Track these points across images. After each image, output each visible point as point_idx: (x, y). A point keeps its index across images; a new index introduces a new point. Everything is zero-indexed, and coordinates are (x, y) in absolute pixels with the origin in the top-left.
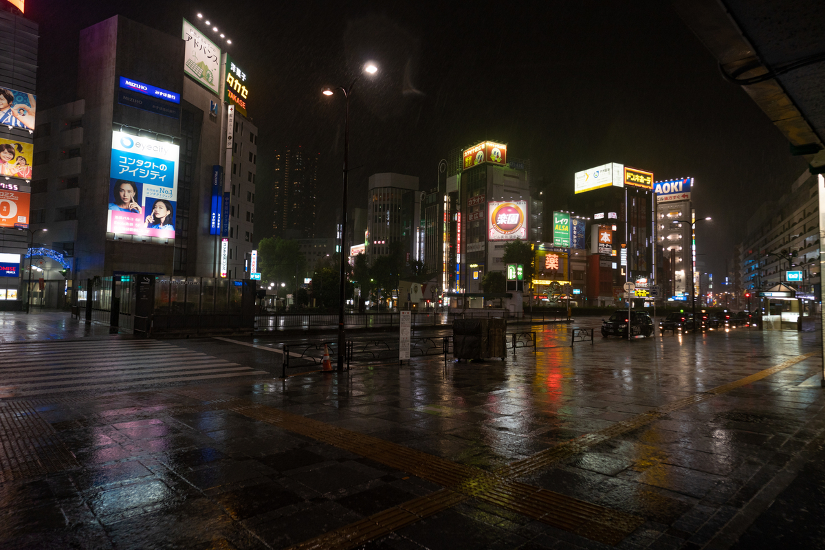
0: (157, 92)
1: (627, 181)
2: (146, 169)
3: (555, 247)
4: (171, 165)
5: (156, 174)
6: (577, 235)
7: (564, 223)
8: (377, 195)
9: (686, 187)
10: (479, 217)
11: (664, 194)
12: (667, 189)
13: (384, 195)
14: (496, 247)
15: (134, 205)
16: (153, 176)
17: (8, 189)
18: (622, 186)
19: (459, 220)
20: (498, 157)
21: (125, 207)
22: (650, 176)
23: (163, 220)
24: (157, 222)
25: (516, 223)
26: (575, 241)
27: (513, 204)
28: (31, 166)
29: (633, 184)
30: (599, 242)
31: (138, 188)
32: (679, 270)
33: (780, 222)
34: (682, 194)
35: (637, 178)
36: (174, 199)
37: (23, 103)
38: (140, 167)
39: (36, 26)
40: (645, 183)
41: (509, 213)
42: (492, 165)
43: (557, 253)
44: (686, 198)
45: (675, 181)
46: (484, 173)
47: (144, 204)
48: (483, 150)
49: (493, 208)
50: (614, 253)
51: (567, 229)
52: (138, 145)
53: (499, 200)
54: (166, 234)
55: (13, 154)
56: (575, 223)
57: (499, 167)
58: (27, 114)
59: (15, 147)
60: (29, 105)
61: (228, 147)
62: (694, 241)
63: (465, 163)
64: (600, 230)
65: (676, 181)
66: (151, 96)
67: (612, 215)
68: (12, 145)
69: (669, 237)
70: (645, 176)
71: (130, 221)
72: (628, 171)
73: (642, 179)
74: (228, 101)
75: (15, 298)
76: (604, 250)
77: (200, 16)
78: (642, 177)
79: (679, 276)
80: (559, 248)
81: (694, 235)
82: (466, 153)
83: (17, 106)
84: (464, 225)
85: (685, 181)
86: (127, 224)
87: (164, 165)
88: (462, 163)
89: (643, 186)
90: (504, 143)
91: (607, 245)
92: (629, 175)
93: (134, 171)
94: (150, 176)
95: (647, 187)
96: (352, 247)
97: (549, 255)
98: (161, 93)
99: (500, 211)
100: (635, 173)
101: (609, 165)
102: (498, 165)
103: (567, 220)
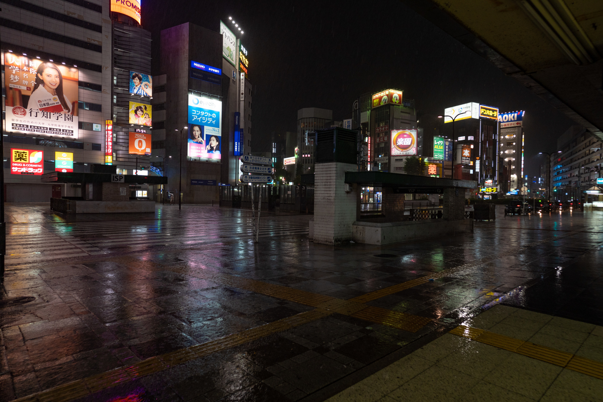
0: (210, 69)
1: (481, 114)
2: (206, 117)
3: (434, 160)
4: (218, 114)
5: (210, 120)
6: (448, 152)
7: (440, 144)
8: (304, 123)
9: (519, 118)
10: (384, 140)
11: (503, 122)
12: (506, 119)
13: (309, 123)
14: (396, 160)
15: (200, 139)
16: (209, 121)
17: (141, 132)
18: (478, 118)
19: (369, 142)
20: (397, 99)
21: (196, 141)
22: (496, 111)
23: (215, 148)
24: (212, 149)
25: (410, 144)
26: (447, 156)
27: (407, 132)
28: (151, 118)
29: (485, 117)
30: (462, 156)
31: (202, 129)
32: (513, 174)
33: (583, 141)
34: (517, 122)
35: (488, 112)
36: (220, 135)
37: (146, 81)
38: (202, 116)
39: (150, 34)
40: (493, 116)
41: (405, 138)
42: (393, 105)
43: (436, 164)
44: (519, 125)
45: (511, 113)
46: (388, 110)
47: (205, 139)
48: (387, 95)
49: (395, 134)
50: (472, 163)
51: (442, 148)
52: (201, 102)
53: (398, 129)
54: (216, 156)
55: (143, 112)
56: (447, 144)
57: (398, 107)
58: (148, 87)
59: (143, 107)
60: (149, 82)
61: (241, 99)
62: (523, 154)
63: (374, 103)
64: (463, 148)
65: (513, 113)
66: (207, 72)
67: (471, 138)
68: (142, 107)
69: (507, 152)
70: (493, 111)
71: (198, 149)
72: (482, 108)
73: (491, 113)
74: (241, 70)
75: (146, 196)
76: (465, 162)
77: (230, 18)
78: (491, 112)
79: (513, 178)
80: (437, 161)
81: (523, 150)
82: (374, 97)
83: (144, 83)
84: (372, 145)
85: (519, 113)
86: (197, 151)
87: (214, 114)
88: (372, 103)
89: (492, 118)
90: (401, 90)
91: (467, 158)
92: (483, 110)
93: (199, 119)
94: (208, 121)
95: (494, 118)
96: (284, 159)
97: (431, 165)
98: (212, 70)
99: (399, 137)
100: (487, 109)
101: (469, 104)
102: (397, 105)
103: (441, 142)
